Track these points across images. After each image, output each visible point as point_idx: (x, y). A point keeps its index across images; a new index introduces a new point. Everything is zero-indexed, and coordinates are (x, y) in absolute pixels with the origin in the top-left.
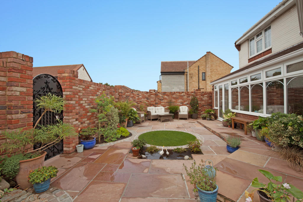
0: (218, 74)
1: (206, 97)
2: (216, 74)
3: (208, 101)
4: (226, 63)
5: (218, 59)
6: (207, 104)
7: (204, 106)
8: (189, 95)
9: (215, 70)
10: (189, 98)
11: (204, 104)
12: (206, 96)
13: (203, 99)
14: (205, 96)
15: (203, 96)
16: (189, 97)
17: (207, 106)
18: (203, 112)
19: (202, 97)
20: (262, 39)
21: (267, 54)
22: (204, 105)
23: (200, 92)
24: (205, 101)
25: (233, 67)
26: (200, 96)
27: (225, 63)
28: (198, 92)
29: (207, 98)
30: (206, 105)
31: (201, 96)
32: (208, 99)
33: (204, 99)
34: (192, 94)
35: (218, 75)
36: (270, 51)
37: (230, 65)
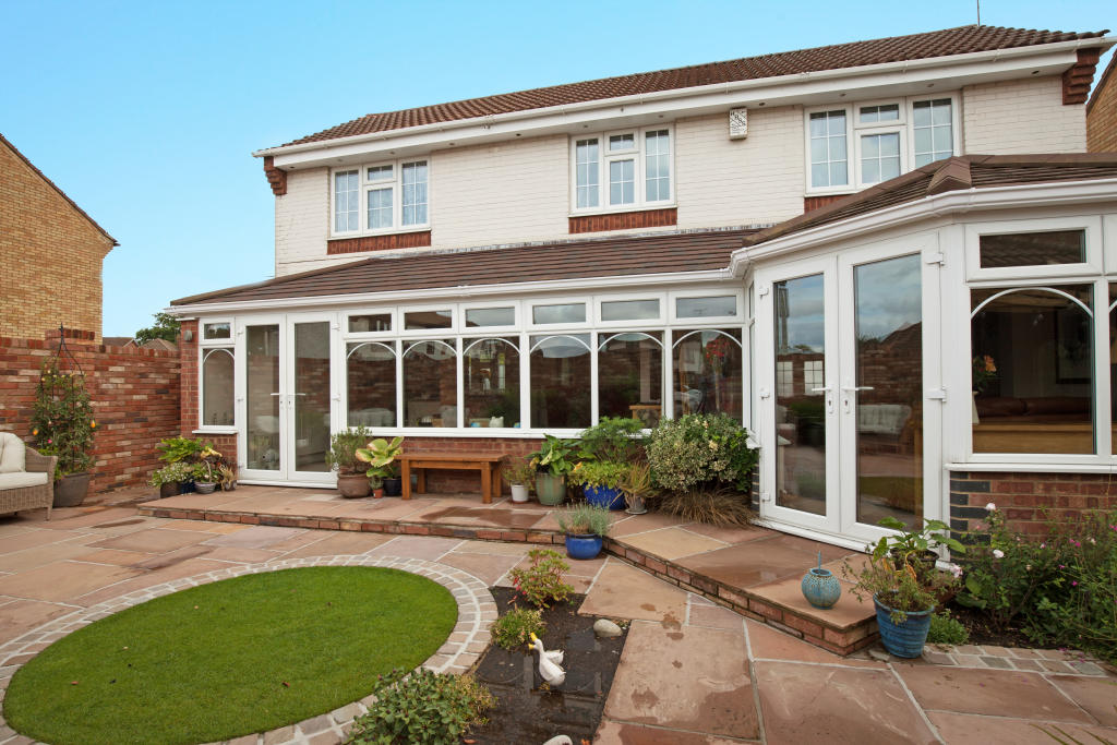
0: (38, 257)
1: (118, 375)
2: (23, 255)
3: (128, 397)
4: (84, 214)
5: (37, 177)
6: (122, 415)
7: (110, 427)
8: (13, 358)
9: (16, 233)
10: (13, 379)
11: (111, 416)
12: (120, 369)
13: (104, 386)
14: (112, 369)
15: (102, 368)
16: (14, 373)
17: (123, 426)
18: (104, 456)
19: (97, 374)
20: (391, 189)
21: (411, 245)
22: (112, 422)
23: (88, 348)
24: (114, 397)
25: (115, 243)
26: (92, 367)
27: (77, 213)
28: (80, 349)
29: (122, 380)
30: (120, 421)
31: (96, 370)
32: (130, 386)
33: (111, 387)
34: (36, 352)
35: (36, 263)
36: (425, 237)
37: (103, 232)
